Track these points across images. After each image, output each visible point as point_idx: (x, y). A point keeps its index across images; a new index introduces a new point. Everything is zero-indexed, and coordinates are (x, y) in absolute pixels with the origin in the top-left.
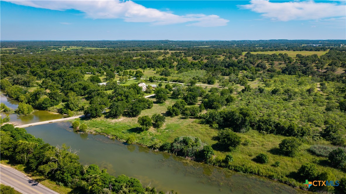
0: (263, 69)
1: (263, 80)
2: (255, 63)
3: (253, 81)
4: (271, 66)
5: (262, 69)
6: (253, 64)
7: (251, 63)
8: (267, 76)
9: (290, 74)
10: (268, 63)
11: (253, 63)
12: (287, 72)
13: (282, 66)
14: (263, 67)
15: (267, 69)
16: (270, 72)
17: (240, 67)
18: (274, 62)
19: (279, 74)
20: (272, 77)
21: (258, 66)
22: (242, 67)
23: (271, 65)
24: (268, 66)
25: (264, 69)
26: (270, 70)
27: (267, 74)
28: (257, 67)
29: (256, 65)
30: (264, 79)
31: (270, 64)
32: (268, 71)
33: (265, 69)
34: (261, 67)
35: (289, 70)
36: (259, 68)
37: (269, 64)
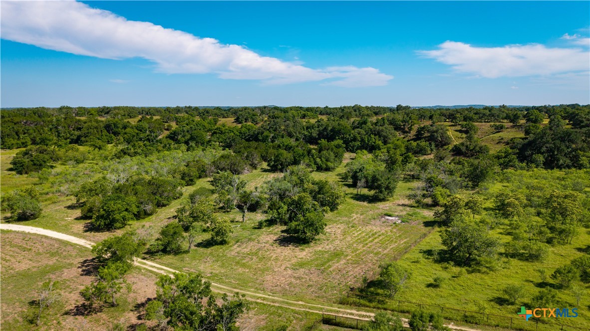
0: (436, 146)
1: (434, 197)
2: (410, 129)
3: (383, 200)
4: (464, 136)
5: (433, 147)
6: (404, 132)
7: (397, 128)
8: (451, 173)
9: (550, 164)
10: (453, 128)
11: (404, 129)
12: (541, 158)
13: (507, 135)
14: (435, 140)
15: (451, 147)
16: (465, 155)
17: (355, 139)
18: (476, 124)
19: (505, 166)
20: (476, 178)
21: (418, 137)
22: (362, 140)
23: (466, 132)
24: (454, 137)
25: (442, 146)
26: (463, 149)
27: (452, 166)
28: (415, 140)
29: (413, 133)
30: (438, 191)
31: (460, 131)
32: (457, 151)
33: (446, 147)
34: (431, 139)
35: (544, 149)
36: (423, 143)
37: (456, 131)
